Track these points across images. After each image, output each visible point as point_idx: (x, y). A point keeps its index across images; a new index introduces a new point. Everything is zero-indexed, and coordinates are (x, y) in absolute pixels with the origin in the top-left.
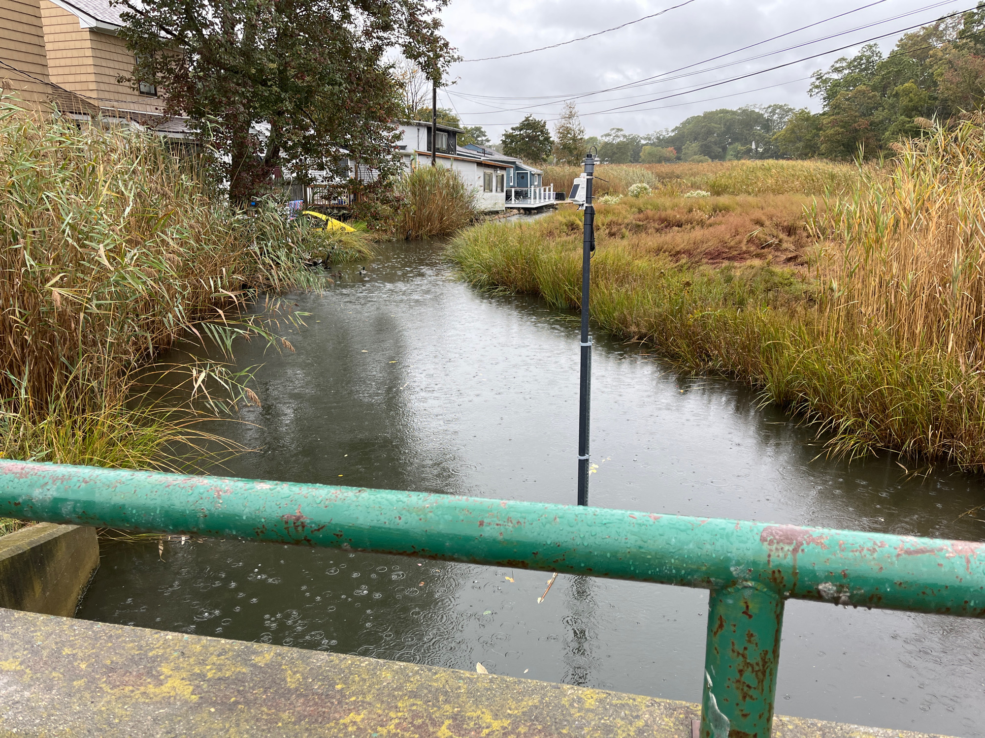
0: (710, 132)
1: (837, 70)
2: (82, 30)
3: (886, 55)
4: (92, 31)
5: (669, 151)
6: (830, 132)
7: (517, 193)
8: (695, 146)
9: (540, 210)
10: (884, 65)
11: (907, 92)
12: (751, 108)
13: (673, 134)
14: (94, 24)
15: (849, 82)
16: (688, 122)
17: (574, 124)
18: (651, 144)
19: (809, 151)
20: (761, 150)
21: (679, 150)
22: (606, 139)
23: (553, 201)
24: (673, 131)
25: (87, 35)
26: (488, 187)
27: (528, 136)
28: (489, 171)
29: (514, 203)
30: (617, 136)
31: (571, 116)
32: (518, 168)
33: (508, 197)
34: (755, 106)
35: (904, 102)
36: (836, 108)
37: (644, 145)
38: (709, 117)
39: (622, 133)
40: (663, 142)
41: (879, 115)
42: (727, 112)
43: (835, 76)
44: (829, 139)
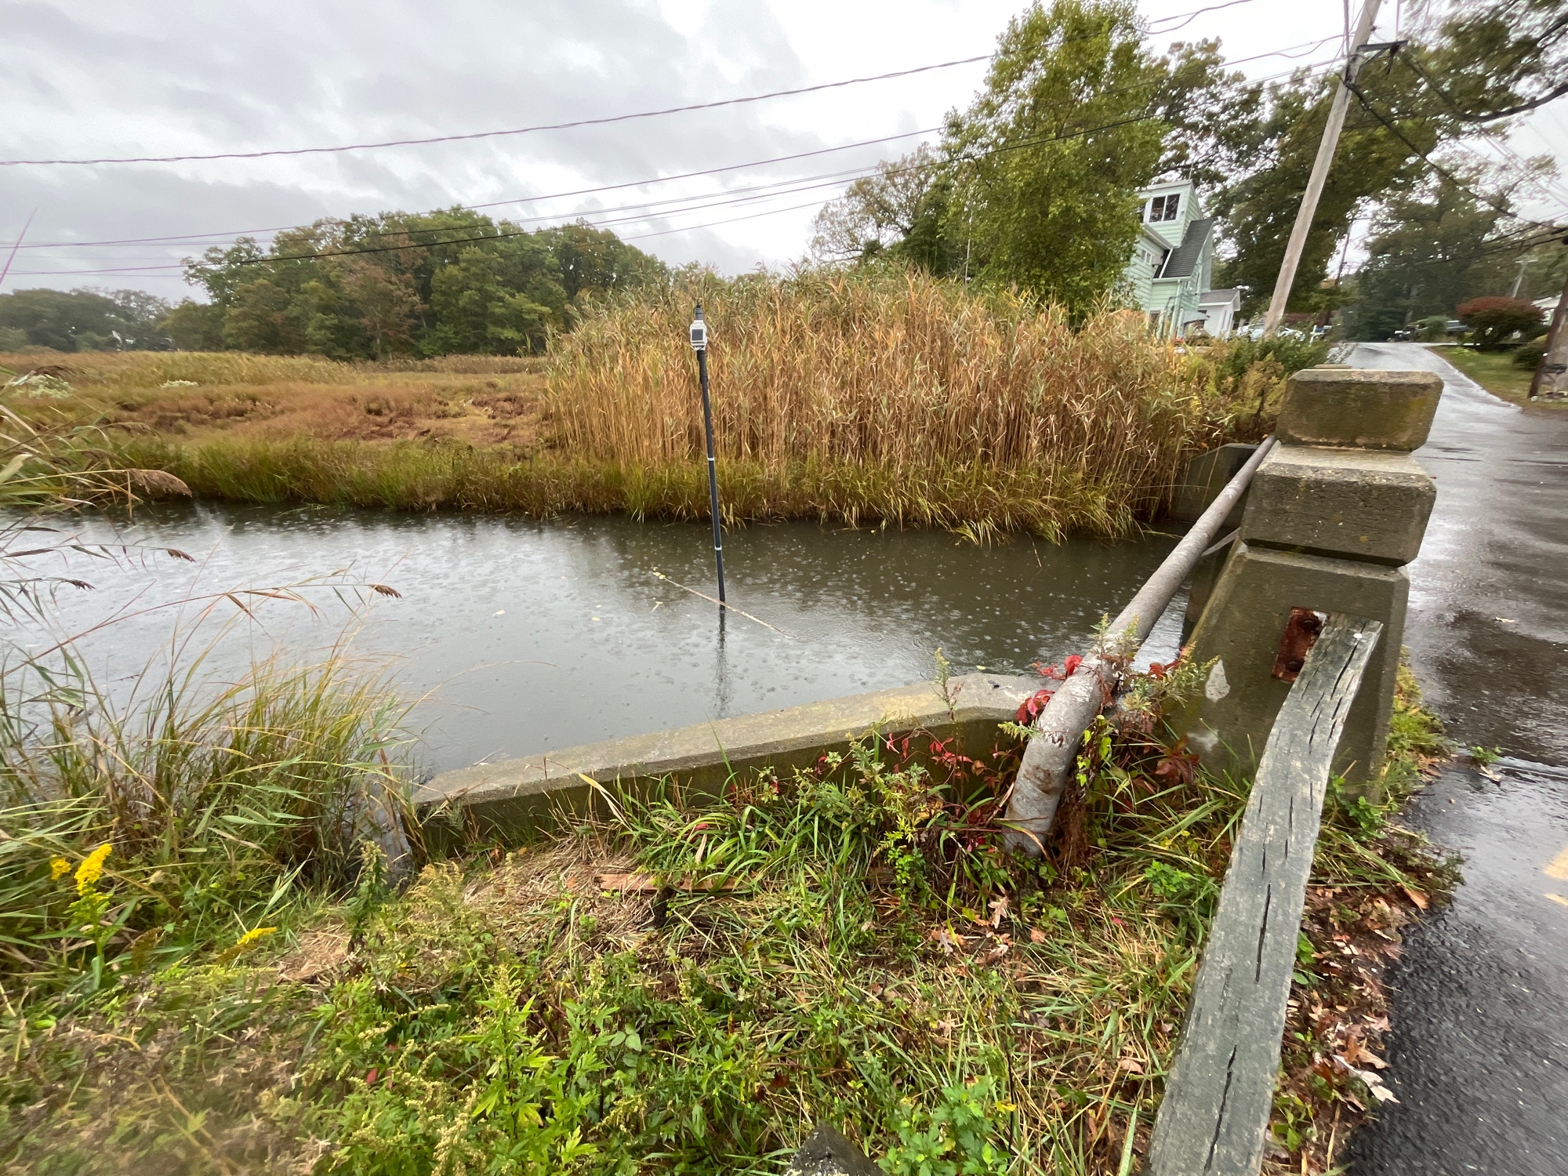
1: (215, 261)
11: (313, 291)
20: (130, 341)
43: (214, 267)
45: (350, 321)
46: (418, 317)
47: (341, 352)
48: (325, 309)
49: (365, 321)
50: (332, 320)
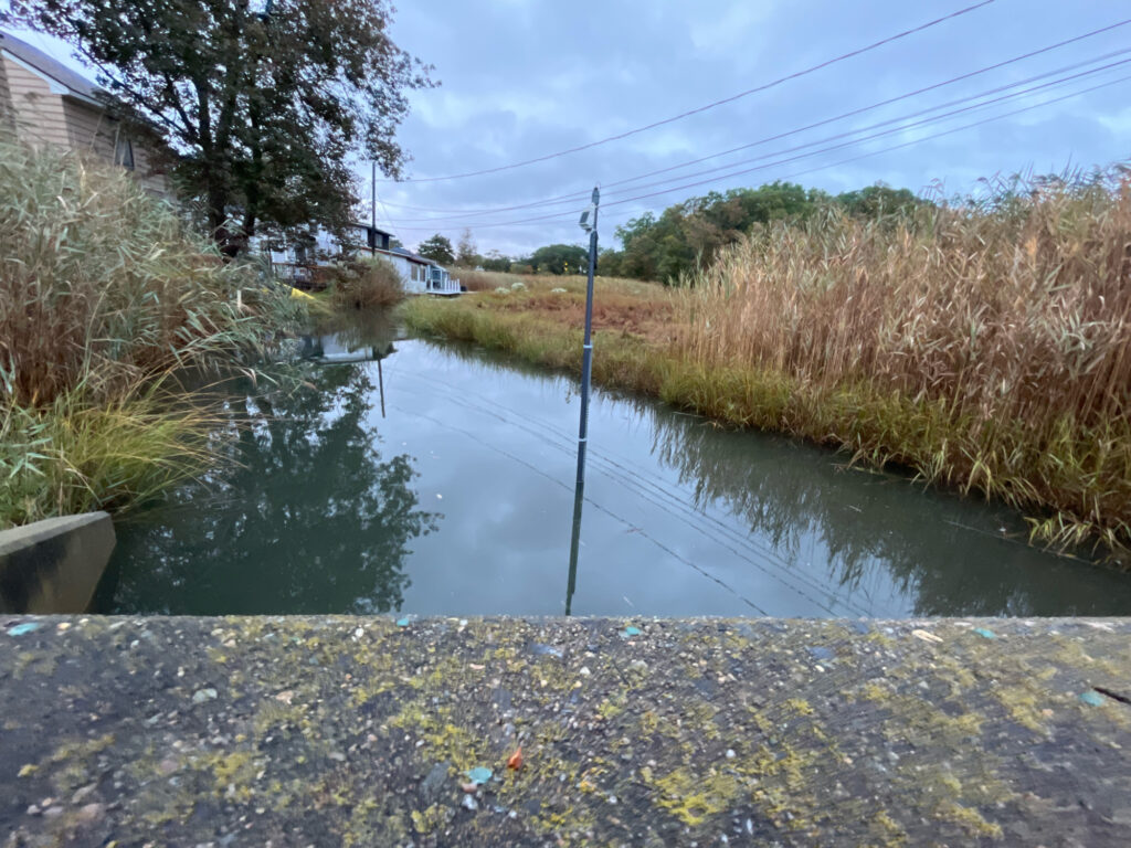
0: (554, 258)
1: (630, 226)
2: (53, 96)
3: (657, 220)
4: (65, 98)
5: (529, 268)
6: (628, 262)
7: (434, 284)
8: (545, 265)
9: (450, 296)
10: (656, 225)
11: (670, 242)
12: (579, 245)
14: (66, 91)
15: (637, 233)
16: (540, 250)
17: (471, 243)
18: (517, 262)
19: (615, 273)
21: (535, 268)
22: (487, 257)
23: (459, 291)
24: (531, 255)
25: (60, 101)
26: (414, 277)
27: (437, 247)
28: (415, 265)
29: (432, 290)
31: (468, 237)
32: (432, 267)
33: (428, 286)
35: (668, 247)
36: (628, 248)
37: (512, 262)
38: (553, 249)
39: (498, 253)
40: (524, 262)
41: (655, 254)
43: (629, 230)
44: (627, 266)
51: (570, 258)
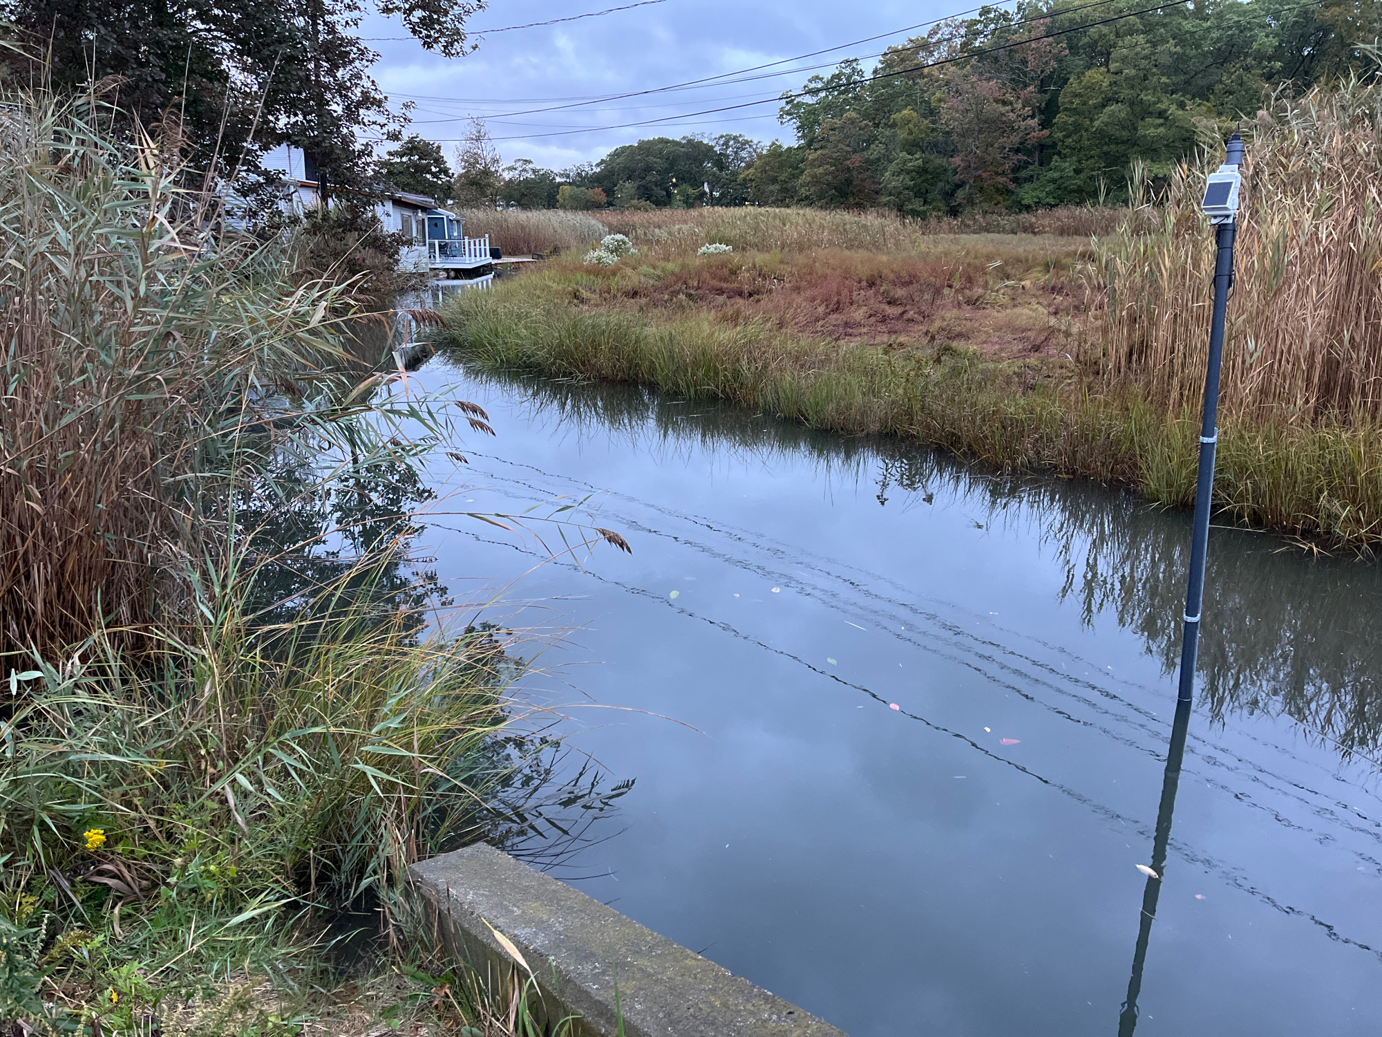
0: (648, 169)
1: (812, 92)
3: (869, 75)
5: (598, 194)
6: (816, 169)
8: (629, 186)
10: (868, 85)
11: (905, 123)
12: (698, 138)
13: (598, 170)
15: (828, 106)
16: (617, 154)
18: (570, 184)
19: (786, 197)
20: (716, 194)
21: (609, 192)
23: (489, 260)
24: (598, 165)
27: (414, 165)
30: (524, 170)
31: (479, 137)
32: (429, 211)
33: (432, 253)
34: (702, 134)
35: (902, 134)
36: (813, 139)
37: (560, 184)
39: (531, 166)
40: (583, 180)
41: (876, 150)
42: (667, 141)
43: (809, 99)
44: (816, 180)
45: (939, 161)
46: (1029, 153)
47: (917, 205)
48: (912, 146)
49: (957, 160)
50: (916, 160)
51: (682, 166)
